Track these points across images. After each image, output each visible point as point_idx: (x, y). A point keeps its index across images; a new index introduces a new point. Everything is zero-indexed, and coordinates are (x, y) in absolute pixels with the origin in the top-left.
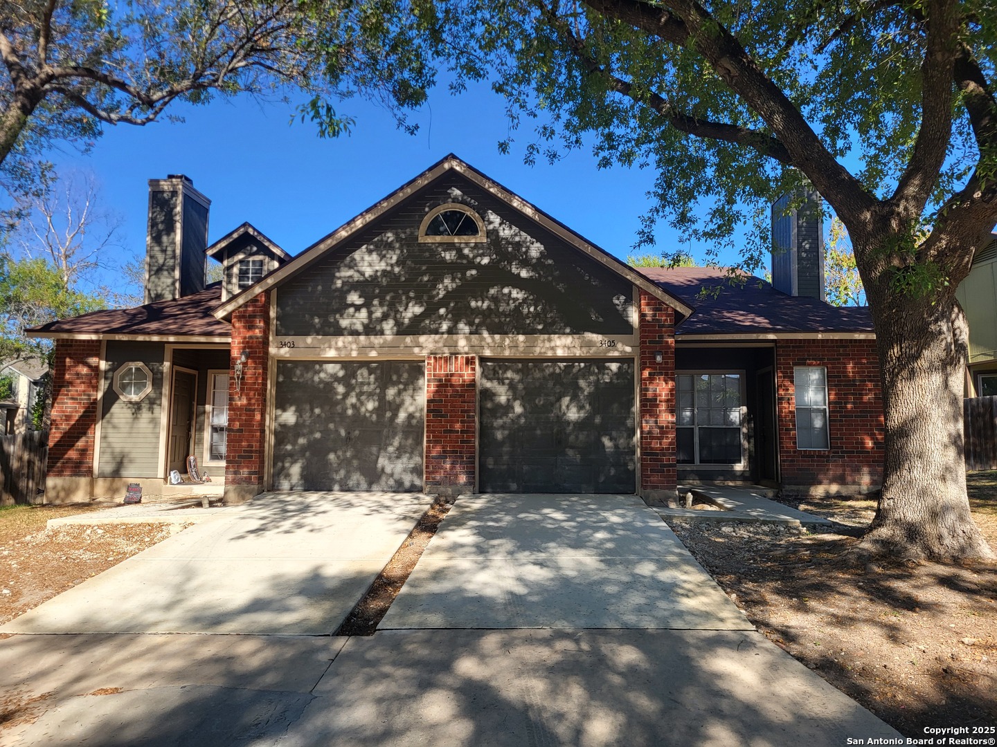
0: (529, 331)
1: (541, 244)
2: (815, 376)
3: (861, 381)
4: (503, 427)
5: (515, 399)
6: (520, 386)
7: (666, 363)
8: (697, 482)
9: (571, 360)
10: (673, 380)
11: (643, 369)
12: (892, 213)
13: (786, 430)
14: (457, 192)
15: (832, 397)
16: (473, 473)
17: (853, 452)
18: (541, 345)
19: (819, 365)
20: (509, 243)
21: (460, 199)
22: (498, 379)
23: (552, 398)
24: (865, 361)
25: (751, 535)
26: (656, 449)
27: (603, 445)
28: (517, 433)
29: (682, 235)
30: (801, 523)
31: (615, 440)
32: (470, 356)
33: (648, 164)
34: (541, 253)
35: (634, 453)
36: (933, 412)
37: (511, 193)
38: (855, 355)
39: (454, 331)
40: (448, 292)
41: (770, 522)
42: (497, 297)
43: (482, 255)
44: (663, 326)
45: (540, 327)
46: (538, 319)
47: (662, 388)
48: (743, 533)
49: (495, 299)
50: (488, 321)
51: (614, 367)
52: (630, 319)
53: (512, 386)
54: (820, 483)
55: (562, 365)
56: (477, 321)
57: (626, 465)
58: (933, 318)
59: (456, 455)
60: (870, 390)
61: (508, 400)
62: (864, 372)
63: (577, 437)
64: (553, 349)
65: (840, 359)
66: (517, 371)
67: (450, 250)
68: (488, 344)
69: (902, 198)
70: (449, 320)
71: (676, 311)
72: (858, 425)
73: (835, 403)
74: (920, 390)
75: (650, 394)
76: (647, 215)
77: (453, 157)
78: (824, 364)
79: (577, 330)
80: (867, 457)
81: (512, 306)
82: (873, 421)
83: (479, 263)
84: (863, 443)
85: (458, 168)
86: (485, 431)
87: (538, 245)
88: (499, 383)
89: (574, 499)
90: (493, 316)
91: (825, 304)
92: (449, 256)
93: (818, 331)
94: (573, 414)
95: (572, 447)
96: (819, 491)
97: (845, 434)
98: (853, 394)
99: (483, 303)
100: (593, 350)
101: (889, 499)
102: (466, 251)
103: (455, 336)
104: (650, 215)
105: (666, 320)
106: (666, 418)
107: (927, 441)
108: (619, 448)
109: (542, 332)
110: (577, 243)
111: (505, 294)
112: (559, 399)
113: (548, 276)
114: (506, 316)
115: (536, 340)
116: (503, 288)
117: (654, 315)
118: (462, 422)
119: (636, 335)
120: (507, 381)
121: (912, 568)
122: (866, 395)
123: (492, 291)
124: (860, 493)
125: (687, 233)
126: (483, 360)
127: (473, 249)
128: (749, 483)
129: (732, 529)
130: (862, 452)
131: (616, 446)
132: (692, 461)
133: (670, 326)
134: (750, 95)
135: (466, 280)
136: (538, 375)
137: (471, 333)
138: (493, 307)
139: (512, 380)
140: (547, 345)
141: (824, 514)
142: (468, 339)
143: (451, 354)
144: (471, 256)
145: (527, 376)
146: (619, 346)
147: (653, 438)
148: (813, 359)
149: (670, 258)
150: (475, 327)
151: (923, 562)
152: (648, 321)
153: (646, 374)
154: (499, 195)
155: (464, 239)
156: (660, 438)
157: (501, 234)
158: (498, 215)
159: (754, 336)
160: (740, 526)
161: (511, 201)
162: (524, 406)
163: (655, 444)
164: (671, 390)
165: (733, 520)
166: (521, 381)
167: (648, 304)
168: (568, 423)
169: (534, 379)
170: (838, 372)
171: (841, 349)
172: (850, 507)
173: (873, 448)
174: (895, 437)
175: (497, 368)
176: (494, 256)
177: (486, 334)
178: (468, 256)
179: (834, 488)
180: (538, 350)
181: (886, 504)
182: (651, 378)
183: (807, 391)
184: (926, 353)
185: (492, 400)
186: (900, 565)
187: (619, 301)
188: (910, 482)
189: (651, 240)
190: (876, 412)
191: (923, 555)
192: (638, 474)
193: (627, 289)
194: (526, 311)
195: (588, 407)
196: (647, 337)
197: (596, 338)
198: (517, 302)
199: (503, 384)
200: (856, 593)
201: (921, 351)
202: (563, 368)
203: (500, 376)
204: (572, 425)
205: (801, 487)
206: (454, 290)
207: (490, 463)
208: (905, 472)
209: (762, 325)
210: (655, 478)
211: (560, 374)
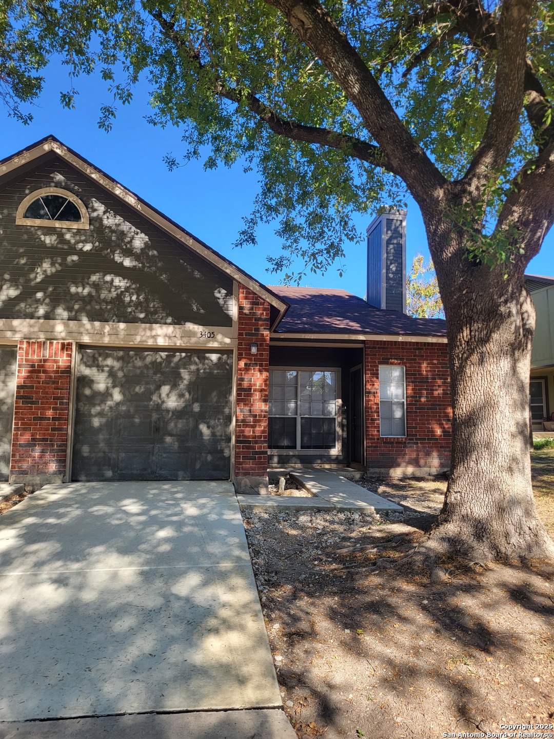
0: (131, 320)
1: (146, 235)
2: (396, 372)
3: (432, 379)
4: (101, 414)
5: (114, 387)
6: (120, 374)
7: (262, 355)
8: (299, 466)
9: (172, 351)
10: (267, 370)
11: (239, 359)
12: (464, 191)
13: (372, 420)
14: (59, 177)
15: (409, 392)
16: (65, 461)
17: (425, 439)
18: (143, 334)
19: (399, 364)
20: (113, 231)
21: (63, 184)
22: (98, 366)
23: (152, 387)
24: (435, 362)
25: (327, 524)
26: (249, 437)
27: (201, 434)
28: (115, 420)
29: (286, 242)
30: (375, 509)
31: (213, 428)
32: (66, 342)
33: (252, 169)
34: (145, 243)
35: (229, 440)
36: (500, 400)
37: (113, 180)
38: (428, 356)
39: (51, 316)
40: (47, 276)
41: (346, 509)
42: (98, 284)
43: (85, 242)
44: (260, 319)
45: (142, 316)
46: (140, 308)
47: (257, 378)
48: (320, 522)
49: (96, 286)
50: (88, 307)
51: (214, 357)
52: (230, 313)
53: (112, 374)
54: (398, 465)
55: (164, 354)
56: (76, 307)
57: (222, 451)
58: (502, 299)
59: (47, 443)
60: (439, 386)
61: (107, 388)
62: (435, 371)
63: (176, 426)
64: (154, 337)
65: (416, 359)
66: (118, 359)
67: (51, 234)
68: (87, 330)
69: (474, 176)
70: (47, 304)
71: (272, 306)
72: (429, 416)
73: (412, 397)
74: (488, 376)
75: (245, 384)
76: (250, 217)
77: (55, 139)
78: (404, 364)
79: (179, 320)
80: (435, 443)
81: (114, 294)
82: (441, 413)
83: (81, 249)
84: (433, 432)
85: (58, 151)
86: (81, 419)
87: (143, 235)
88: (98, 370)
89: (166, 487)
90: (93, 303)
91: (406, 316)
92: (49, 240)
93: (398, 334)
94: (172, 402)
95: (171, 435)
96: (397, 473)
97: (419, 424)
98: (426, 389)
99: (84, 289)
100: (193, 340)
101: (456, 493)
102: (68, 236)
103: (51, 322)
104: (252, 216)
105: (263, 313)
106: (260, 406)
107: (495, 431)
108: (216, 436)
109: (143, 321)
110: (179, 235)
111: (107, 282)
112: (158, 388)
113: (152, 266)
114: (107, 303)
115: (137, 328)
116: (104, 275)
117: (252, 309)
118: (54, 409)
119: (235, 326)
120: (106, 369)
121: (481, 574)
122: (436, 390)
123: (94, 278)
124: (430, 475)
125: (290, 241)
126: (81, 347)
127: (75, 234)
128: (341, 466)
129: (309, 519)
130: (431, 439)
131: (213, 434)
132: (294, 447)
133: (265, 320)
134: (324, 51)
135: (67, 265)
136: (139, 363)
137: (69, 319)
138: (94, 294)
139: (112, 367)
140: (148, 333)
141: (398, 496)
142: (66, 325)
143: (47, 339)
144: (73, 241)
145: (128, 364)
146: (219, 337)
147: (247, 426)
148: (394, 359)
149: (274, 262)
150: (74, 313)
151: (491, 565)
152: (245, 314)
153: (242, 364)
154: (101, 182)
155: (65, 224)
156: (254, 427)
157: (105, 222)
158: (102, 203)
159: (346, 337)
160: (318, 515)
161: (113, 188)
162: (124, 395)
163: (248, 432)
164: (265, 381)
165: (312, 508)
166: (121, 369)
167: (246, 298)
168: (168, 411)
169: (134, 367)
170: (414, 371)
171: (417, 351)
172: (421, 489)
173: (441, 436)
174: (463, 427)
175: (97, 356)
176: (97, 244)
177: (85, 320)
178: (69, 241)
179: (410, 470)
180: (138, 338)
181: (453, 497)
182: (247, 368)
183: (390, 386)
184: (495, 336)
185: (91, 388)
186: (467, 570)
187: (220, 294)
188: (477, 474)
189: (252, 239)
190: (444, 405)
191: (490, 555)
192: (233, 460)
193: (228, 283)
194: (127, 299)
195: (187, 395)
196: (244, 329)
197: (197, 329)
198: (119, 291)
199: (103, 371)
200: (421, 618)
201: (490, 335)
202: (164, 357)
203: (101, 364)
204: (171, 413)
205: (383, 470)
206: (53, 275)
207: (85, 450)
208: (472, 463)
209: (353, 328)
210: (249, 464)
211: (161, 363)
